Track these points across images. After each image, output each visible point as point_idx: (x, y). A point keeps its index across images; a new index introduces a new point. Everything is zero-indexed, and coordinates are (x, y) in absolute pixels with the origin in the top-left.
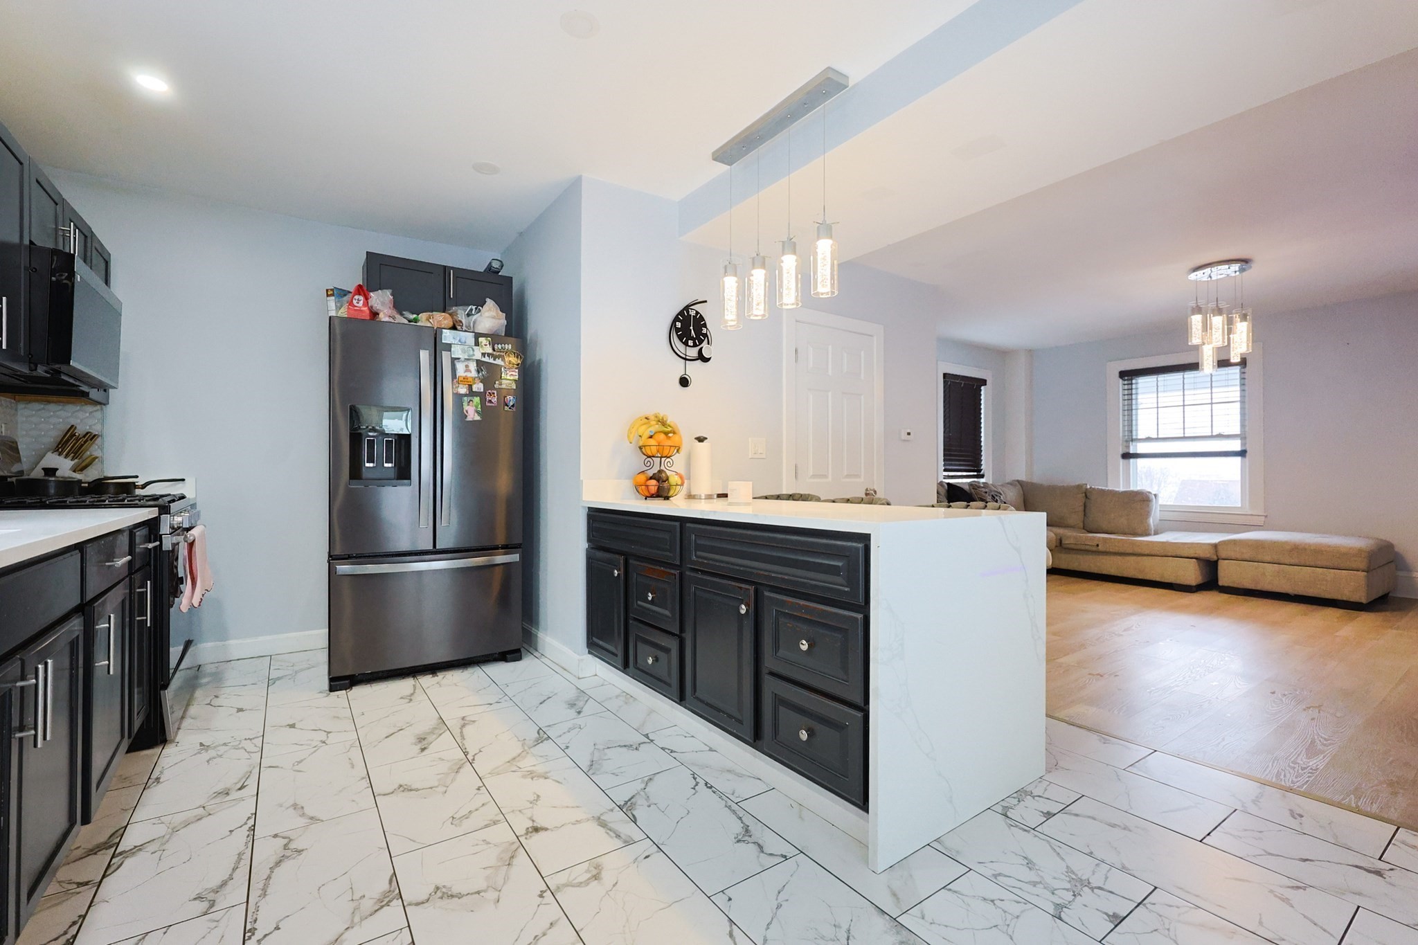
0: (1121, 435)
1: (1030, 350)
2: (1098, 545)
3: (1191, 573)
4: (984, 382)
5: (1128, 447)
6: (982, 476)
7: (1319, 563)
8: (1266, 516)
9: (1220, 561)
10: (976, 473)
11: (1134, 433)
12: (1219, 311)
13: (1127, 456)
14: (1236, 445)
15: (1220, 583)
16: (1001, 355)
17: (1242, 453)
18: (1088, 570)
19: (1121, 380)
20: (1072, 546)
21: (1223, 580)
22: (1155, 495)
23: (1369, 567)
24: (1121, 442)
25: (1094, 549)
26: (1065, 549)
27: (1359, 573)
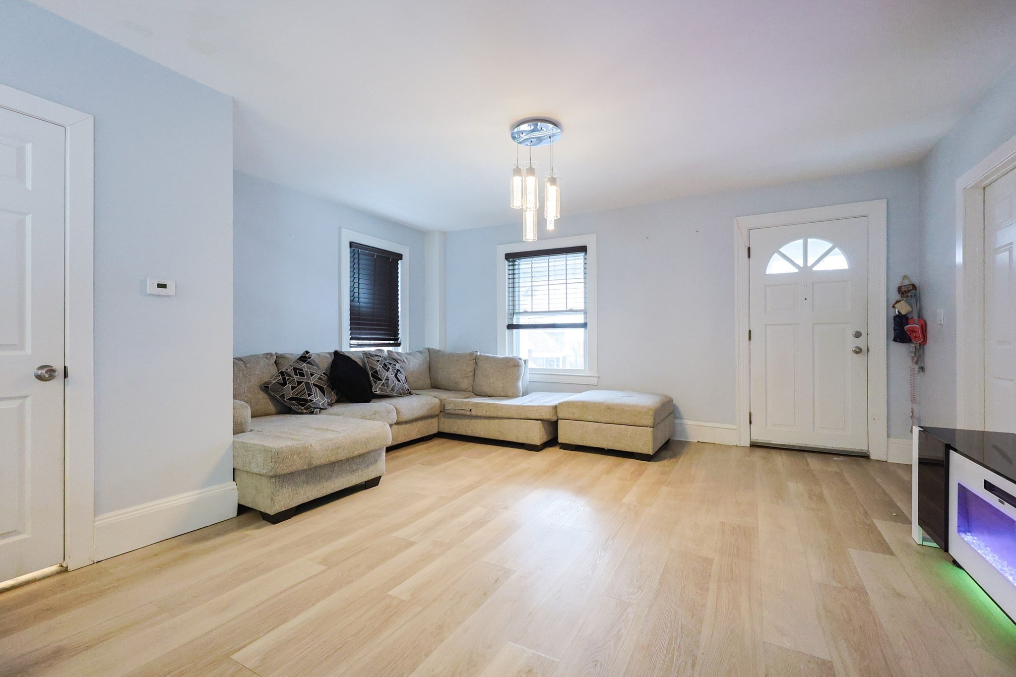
0: (507, 309)
1: (445, 233)
2: (471, 410)
3: (537, 435)
4: (400, 257)
5: (512, 319)
6: (399, 345)
7: (623, 421)
8: (599, 377)
9: (559, 421)
10: (393, 342)
11: (517, 307)
12: (531, 171)
13: (511, 327)
14: (580, 319)
15: (560, 441)
16: (419, 234)
17: (584, 325)
18: (464, 434)
19: (507, 262)
20: (452, 411)
21: (561, 439)
22: (525, 361)
23: (654, 424)
24: (507, 315)
25: (468, 413)
26: (448, 414)
27: (648, 428)
